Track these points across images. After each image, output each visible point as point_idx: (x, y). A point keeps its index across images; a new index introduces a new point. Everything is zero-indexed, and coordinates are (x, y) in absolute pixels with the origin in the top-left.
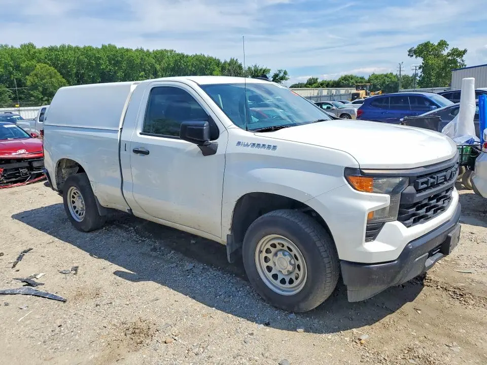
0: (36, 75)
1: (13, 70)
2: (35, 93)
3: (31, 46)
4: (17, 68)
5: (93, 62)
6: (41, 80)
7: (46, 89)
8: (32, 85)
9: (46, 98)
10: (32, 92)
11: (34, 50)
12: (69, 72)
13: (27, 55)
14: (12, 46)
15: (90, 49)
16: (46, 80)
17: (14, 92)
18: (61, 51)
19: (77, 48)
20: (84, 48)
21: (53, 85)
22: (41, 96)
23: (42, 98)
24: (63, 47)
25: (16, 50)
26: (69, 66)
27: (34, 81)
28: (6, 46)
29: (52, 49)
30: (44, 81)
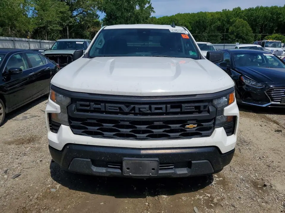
0: (235, 26)
1: (226, 23)
2: (232, 36)
3: (239, 8)
4: (228, 22)
5: (275, 16)
6: (237, 29)
7: (239, 34)
8: (231, 32)
9: (237, 39)
10: (230, 36)
11: (239, 11)
12: (257, 23)
13: (235, 14)
14: (228, 10)
15: (276, 7)
16: (239, 29)
17: (223, 36)
18: (256, 10)
19: (267, 8)
20: (271, 8)
21: (243, 32)
22: (234, 38)
23: (235, 39)
24: (257, 8)
25: (230, 12)
26: (258, 20)
27: (233, 30)
28: (226, 10)
29: (250, 10)
30: (238, 30)
